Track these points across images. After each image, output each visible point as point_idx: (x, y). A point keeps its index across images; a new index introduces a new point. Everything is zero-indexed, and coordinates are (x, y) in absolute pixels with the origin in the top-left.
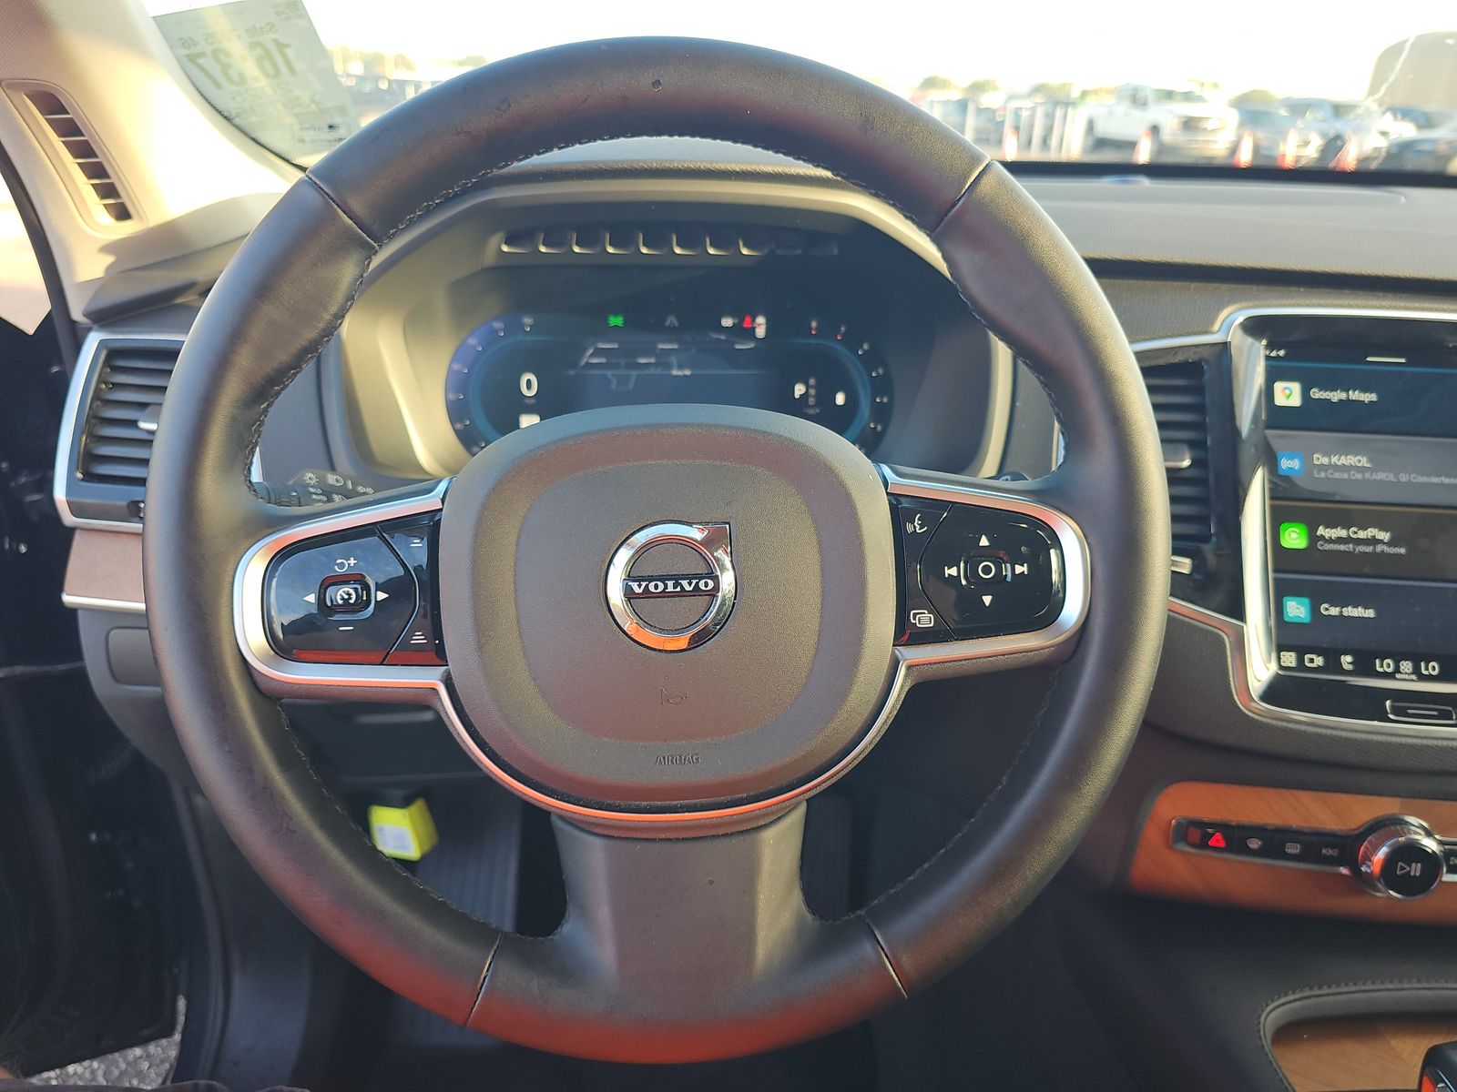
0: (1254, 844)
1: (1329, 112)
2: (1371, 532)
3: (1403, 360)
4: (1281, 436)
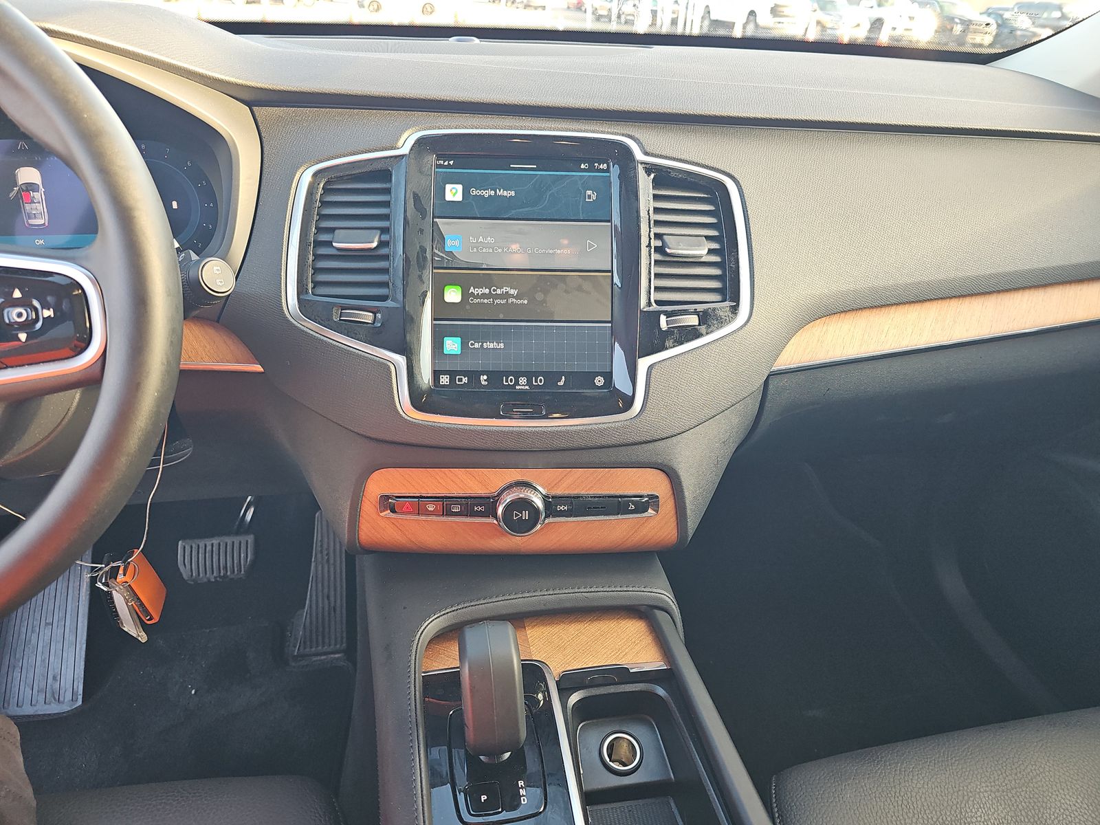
0: (431, 507)
2: (505, 289)
3: (535, 166)
4: (448, 224)
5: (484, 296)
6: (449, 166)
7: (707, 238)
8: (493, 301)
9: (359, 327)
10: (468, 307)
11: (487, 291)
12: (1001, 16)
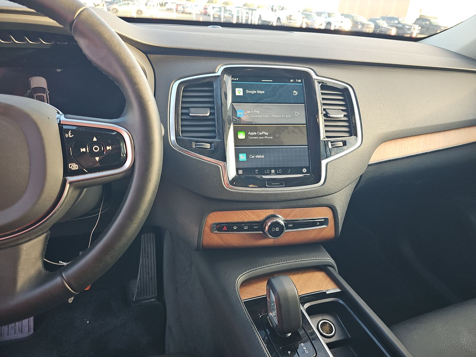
0: (235, 228)
1: (327, 15)
2: (263, 133)
3: (272, 81)
4: (237, 105)
5: (254, 136)
6: (236, 81)
7: (342, 110)
8: (258, 138)
9: (205, 150)
10: (248, 141)
11: (255, 134)
12: (376, 22)
